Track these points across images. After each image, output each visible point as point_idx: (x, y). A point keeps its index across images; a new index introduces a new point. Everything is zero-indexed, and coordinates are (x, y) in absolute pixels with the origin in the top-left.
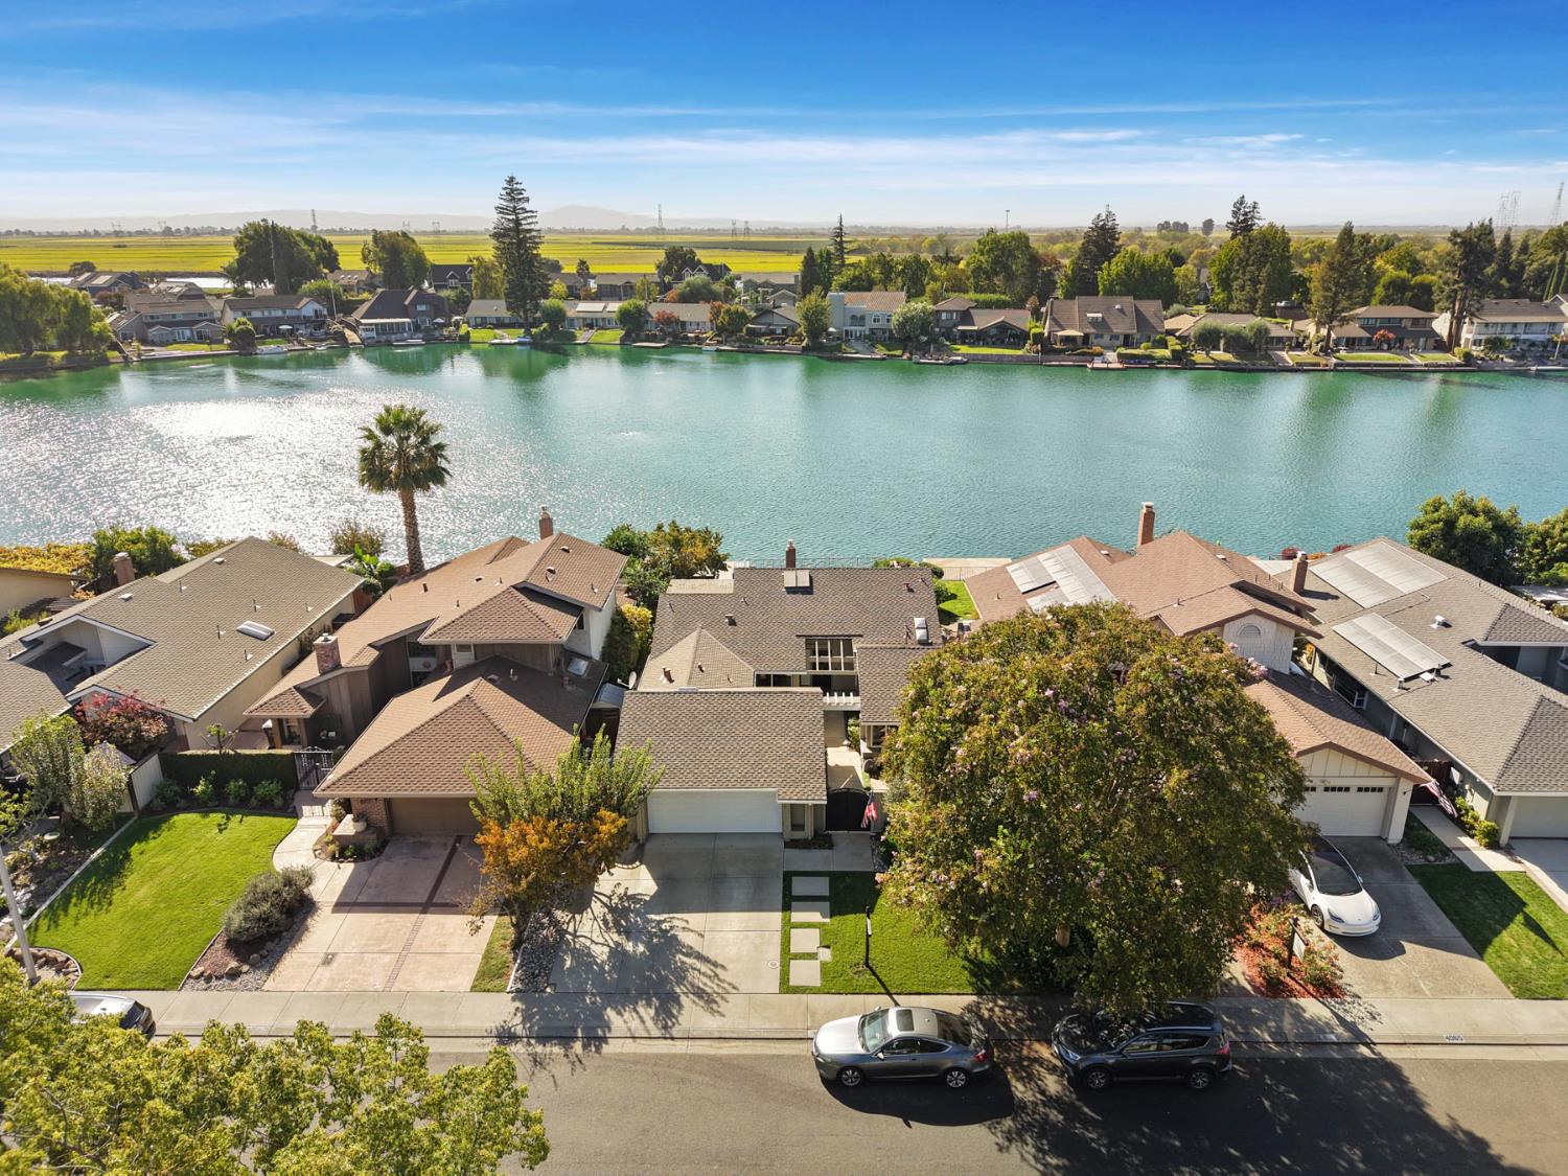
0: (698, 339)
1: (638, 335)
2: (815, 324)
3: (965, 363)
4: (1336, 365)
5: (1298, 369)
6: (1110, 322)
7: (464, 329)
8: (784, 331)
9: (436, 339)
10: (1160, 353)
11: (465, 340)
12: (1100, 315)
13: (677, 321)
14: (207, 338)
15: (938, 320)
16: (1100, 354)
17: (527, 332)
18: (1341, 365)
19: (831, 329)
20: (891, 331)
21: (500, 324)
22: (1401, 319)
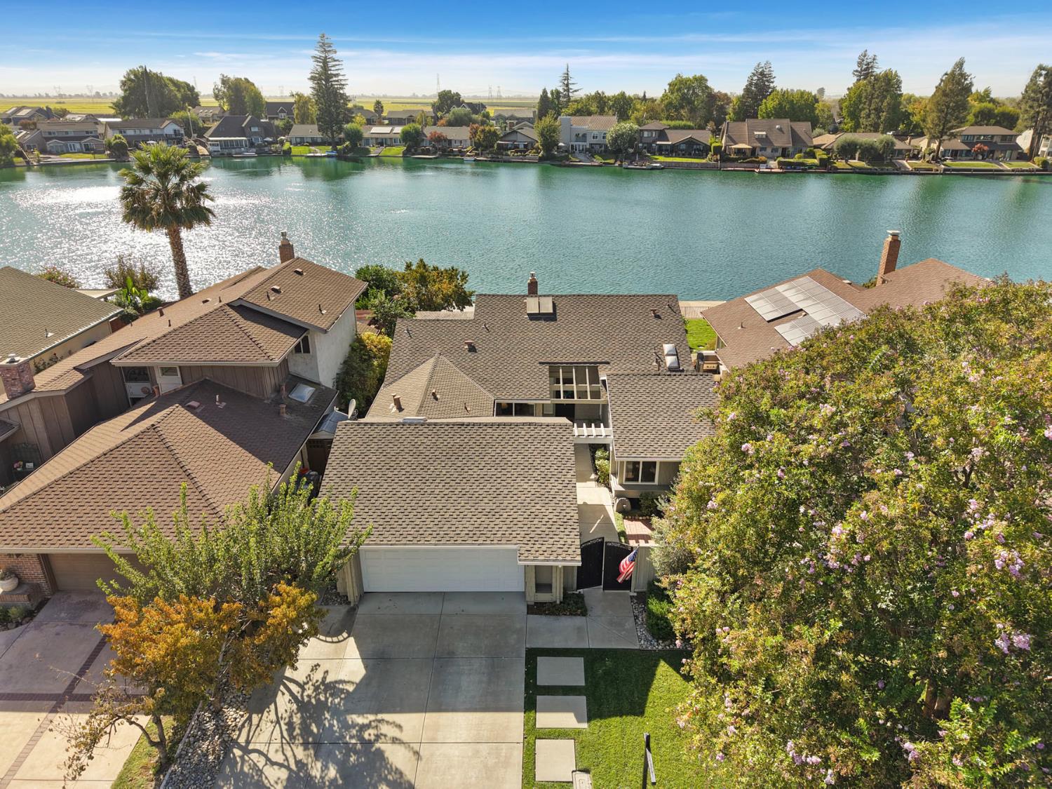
0: (461, 153)
1: (416, 150)
2: (549, 141)
3: (662, 169)
4: (945, 170)
5: (916, 172)
6: (772, 138)
7: (287, 146)
8: (526, 146)
9: (266, 152)
10: (810, 161)
11: (288, 153)
12: (764, 133)
13: (446, 140)
14: (93, 149)
15: (642, 137)
16: (765, 162)
17: (335, 149)
18: (949, 170)
19: (561, 144)
20: (606, 146)
21: (314, 143)
22: (993, 136)
